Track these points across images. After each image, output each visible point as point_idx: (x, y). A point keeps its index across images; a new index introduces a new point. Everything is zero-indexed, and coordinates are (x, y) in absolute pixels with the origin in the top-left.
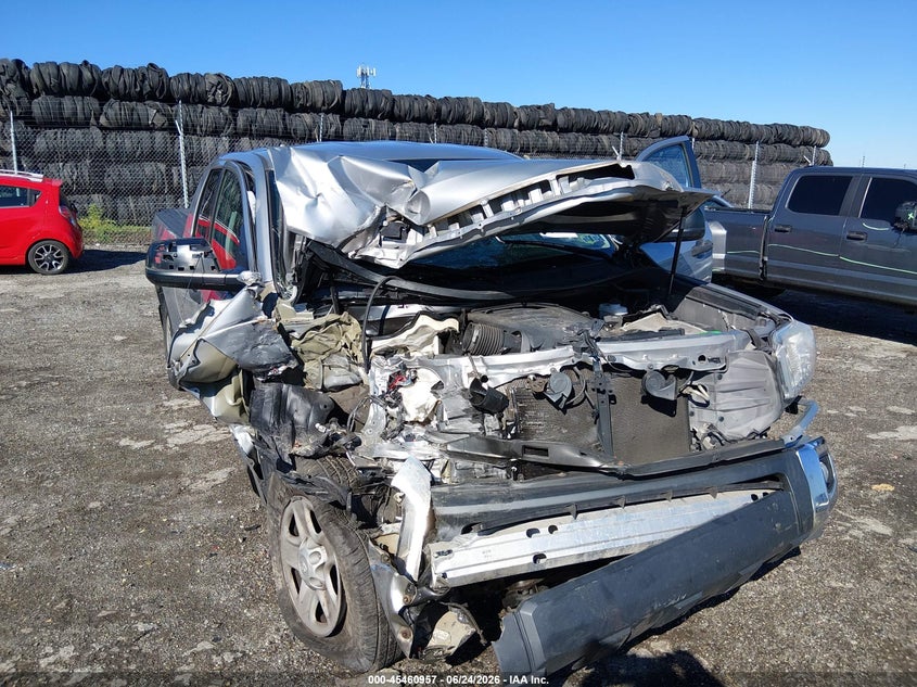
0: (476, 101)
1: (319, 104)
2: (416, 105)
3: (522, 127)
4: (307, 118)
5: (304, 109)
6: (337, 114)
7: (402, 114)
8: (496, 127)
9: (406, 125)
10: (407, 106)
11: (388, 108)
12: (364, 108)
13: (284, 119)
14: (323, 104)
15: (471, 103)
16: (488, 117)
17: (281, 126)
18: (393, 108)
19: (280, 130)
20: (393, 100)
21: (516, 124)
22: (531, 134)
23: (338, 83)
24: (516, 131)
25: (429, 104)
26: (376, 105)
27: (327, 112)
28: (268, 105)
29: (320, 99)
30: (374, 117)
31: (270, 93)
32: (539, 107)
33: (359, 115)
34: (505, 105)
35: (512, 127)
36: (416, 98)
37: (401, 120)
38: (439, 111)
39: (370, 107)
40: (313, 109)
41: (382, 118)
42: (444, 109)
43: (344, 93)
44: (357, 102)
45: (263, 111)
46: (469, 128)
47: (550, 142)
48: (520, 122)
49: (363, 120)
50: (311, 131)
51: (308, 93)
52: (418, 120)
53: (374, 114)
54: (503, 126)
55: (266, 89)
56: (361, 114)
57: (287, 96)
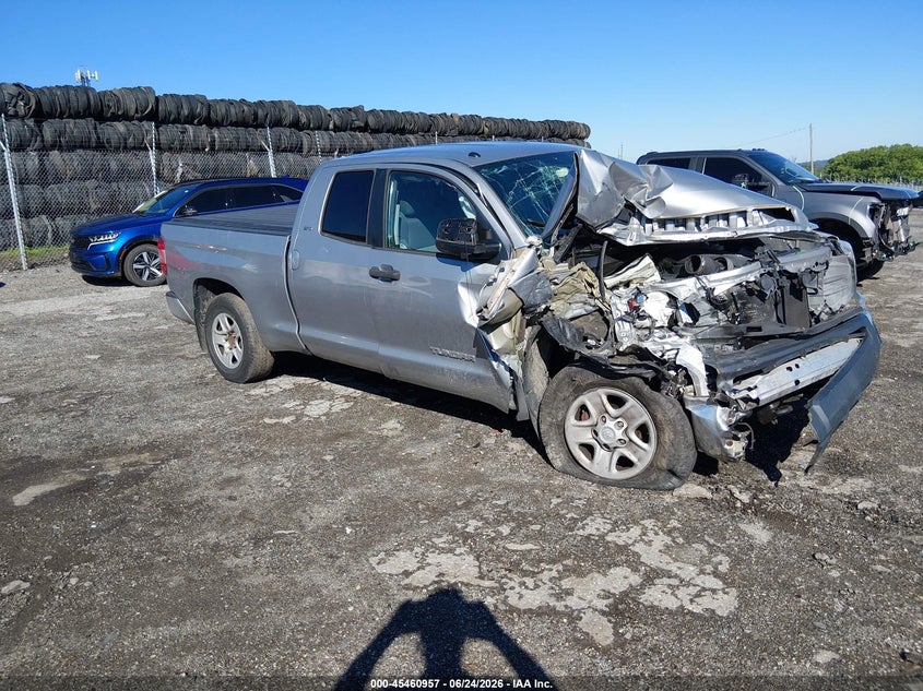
0: (291, 104)
1: (132, 112)
2: (233, 110)
3: (337, 129)
4: (120, 127)
5: (115, 118)
6: (151, 121)
7: (219, 118)
8: (313, 130)
9: (224, 131)
10: (224, 111)
11: (205, 113)
12: (179, 114)
13: (95, 128)
14: (137, 112)
15: (285, 106)
16: (304, 120)
17: (94, 137)
18: (209, 113)
19: (93, 140)
20: (209, 105)
21: (331, 126)
22: (346, 135)
23: (150, 89)
24: (333, 133)
25: (245, 108)
26: (192, 111)
27: (140, 120)
28: (77, 115)
29: (133, 107)
30: (191, 123)
31: (78, 102)
32: (350, 110)
33: (175, 121)
34: (318, 108)
35: (327, 129)
36: (231, 102)
37: (218, 124)
38: (256, 115)
39: (186, 112)
40: (126, 117)
41: (200, 124)
42: (260, 113)
43: (157, 99)
44: (171, 107)
45: (72, 121)
46: (288, 131)
47: (365, 143)
48: (335, 124)
49: (179, 126)
50: (125, 139)
51: (118, 101)
52: (236, 124)
53: (190, 120)
54: (319, 128)
55: (73, 98)
56: (177, 121)
57: (96, 105)
